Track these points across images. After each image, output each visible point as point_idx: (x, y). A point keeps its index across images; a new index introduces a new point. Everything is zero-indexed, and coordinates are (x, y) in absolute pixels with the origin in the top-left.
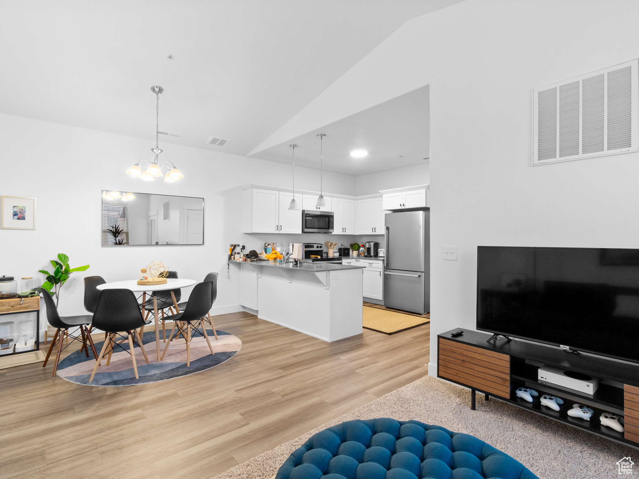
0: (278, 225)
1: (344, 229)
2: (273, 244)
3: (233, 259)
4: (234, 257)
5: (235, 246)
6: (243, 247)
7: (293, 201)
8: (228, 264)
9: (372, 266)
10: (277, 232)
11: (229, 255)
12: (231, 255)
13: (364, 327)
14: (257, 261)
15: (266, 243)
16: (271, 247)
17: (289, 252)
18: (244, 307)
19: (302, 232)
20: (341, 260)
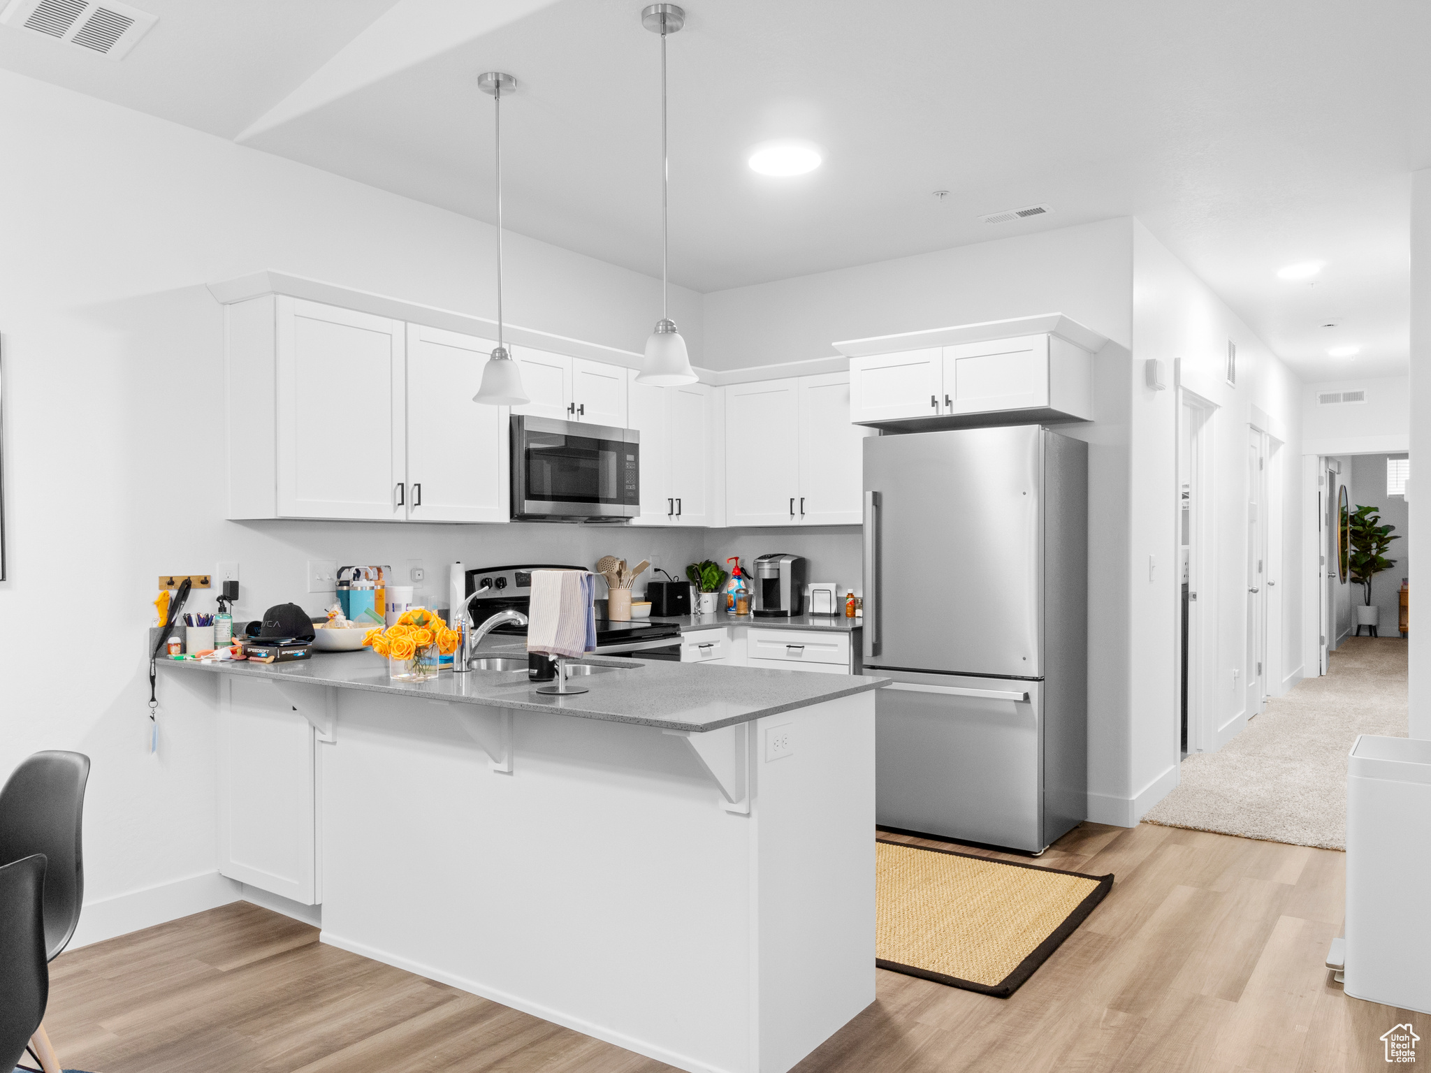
0: (404, 482)
1: (675, 506)
2: (379, 570)
3: (175, 651)
4: (184, 637)
5: (186, 588)
6: (232, 591)
7: (501, 357)
8: (152, 679)
9: (800, 655)
10: (401, 515)
11: (152, 630)
12: (168, 629)
13: (882, 965)
14: (306, 657)
15: (343, 569)
16: (372, 584)
17: (449, 605)
18: (239, 885)
19: (512, 516)
20: (674, 635)
